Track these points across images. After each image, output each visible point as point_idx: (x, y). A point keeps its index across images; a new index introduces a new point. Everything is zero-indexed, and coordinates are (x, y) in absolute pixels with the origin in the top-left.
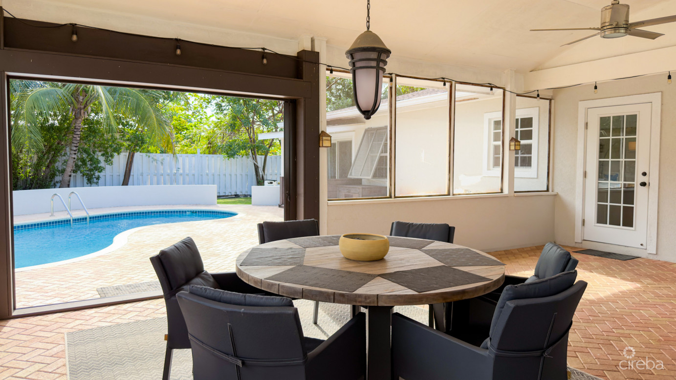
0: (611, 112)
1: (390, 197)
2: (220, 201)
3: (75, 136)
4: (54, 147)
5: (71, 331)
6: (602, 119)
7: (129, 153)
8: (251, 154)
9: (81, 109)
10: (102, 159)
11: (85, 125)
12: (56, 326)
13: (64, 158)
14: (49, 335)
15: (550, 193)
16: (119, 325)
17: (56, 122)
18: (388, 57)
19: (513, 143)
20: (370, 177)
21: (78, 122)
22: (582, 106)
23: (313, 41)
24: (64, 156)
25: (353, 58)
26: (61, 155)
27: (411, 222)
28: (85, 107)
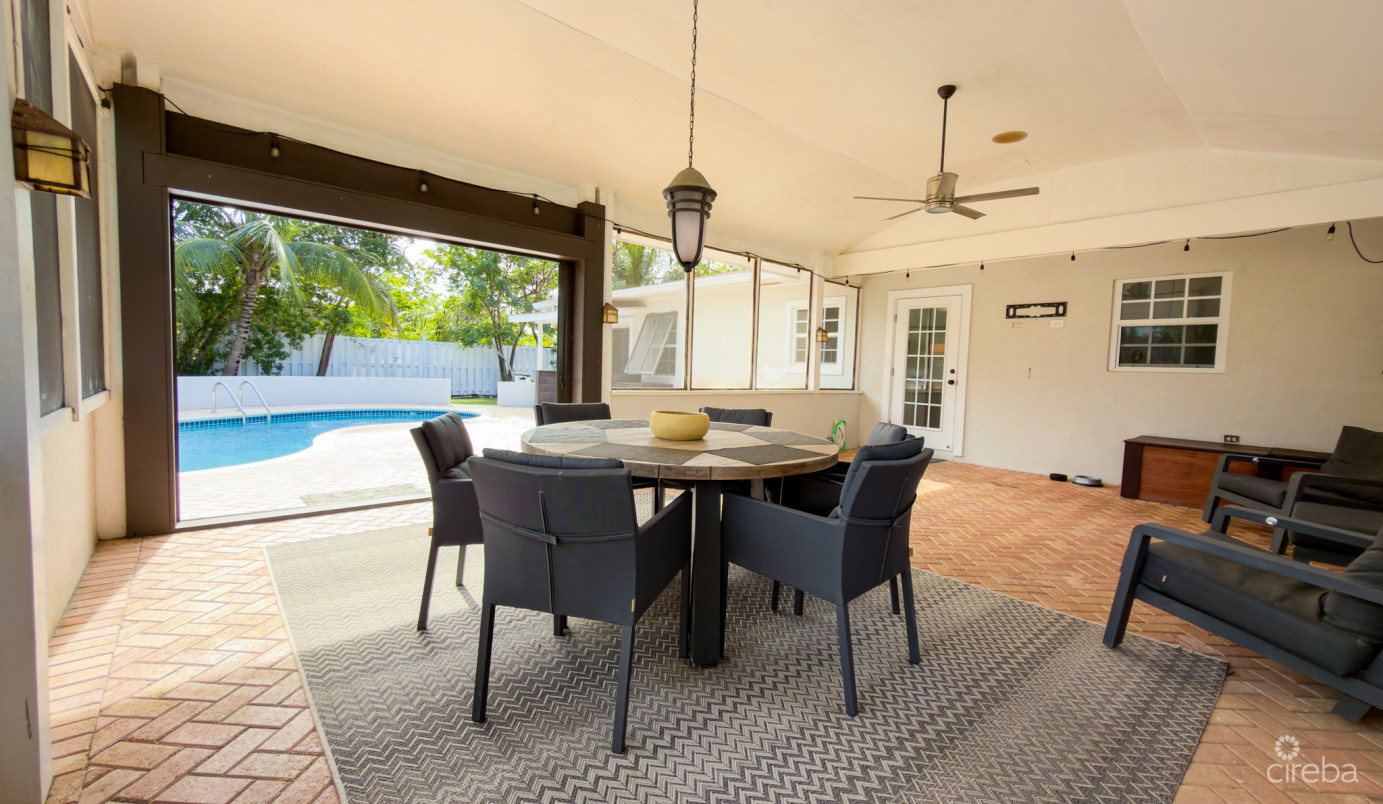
0: (922, 305)
1: (686, 388)
2: (454, 401)
3: (246, 308)
4: (212, 322)
5: (271, 544)
6: (911, 310)
7: (327, 335)
8: (494, 342)
9: (255, 271)
10: (286, 341)
11: (260, 294)
12: (246, 540)
13: (229, 338)
14: (237, 550)
15: (856, 391)
16: (341, 536)
17: (216, 287)
18: (713, 200)
19: (820, 334)
20: (652, 373)
21: (251, 289)
22: (892, 296)
23: (597, 192)
24: (229, 334)
25: (672, 197)
26: (223, 333)
27: (722, 407)
28: (262, 269)
